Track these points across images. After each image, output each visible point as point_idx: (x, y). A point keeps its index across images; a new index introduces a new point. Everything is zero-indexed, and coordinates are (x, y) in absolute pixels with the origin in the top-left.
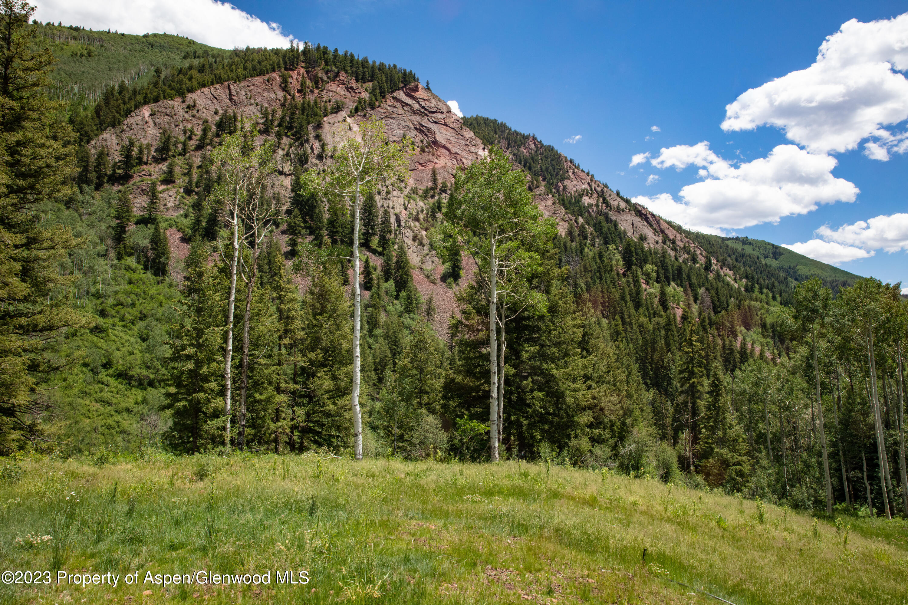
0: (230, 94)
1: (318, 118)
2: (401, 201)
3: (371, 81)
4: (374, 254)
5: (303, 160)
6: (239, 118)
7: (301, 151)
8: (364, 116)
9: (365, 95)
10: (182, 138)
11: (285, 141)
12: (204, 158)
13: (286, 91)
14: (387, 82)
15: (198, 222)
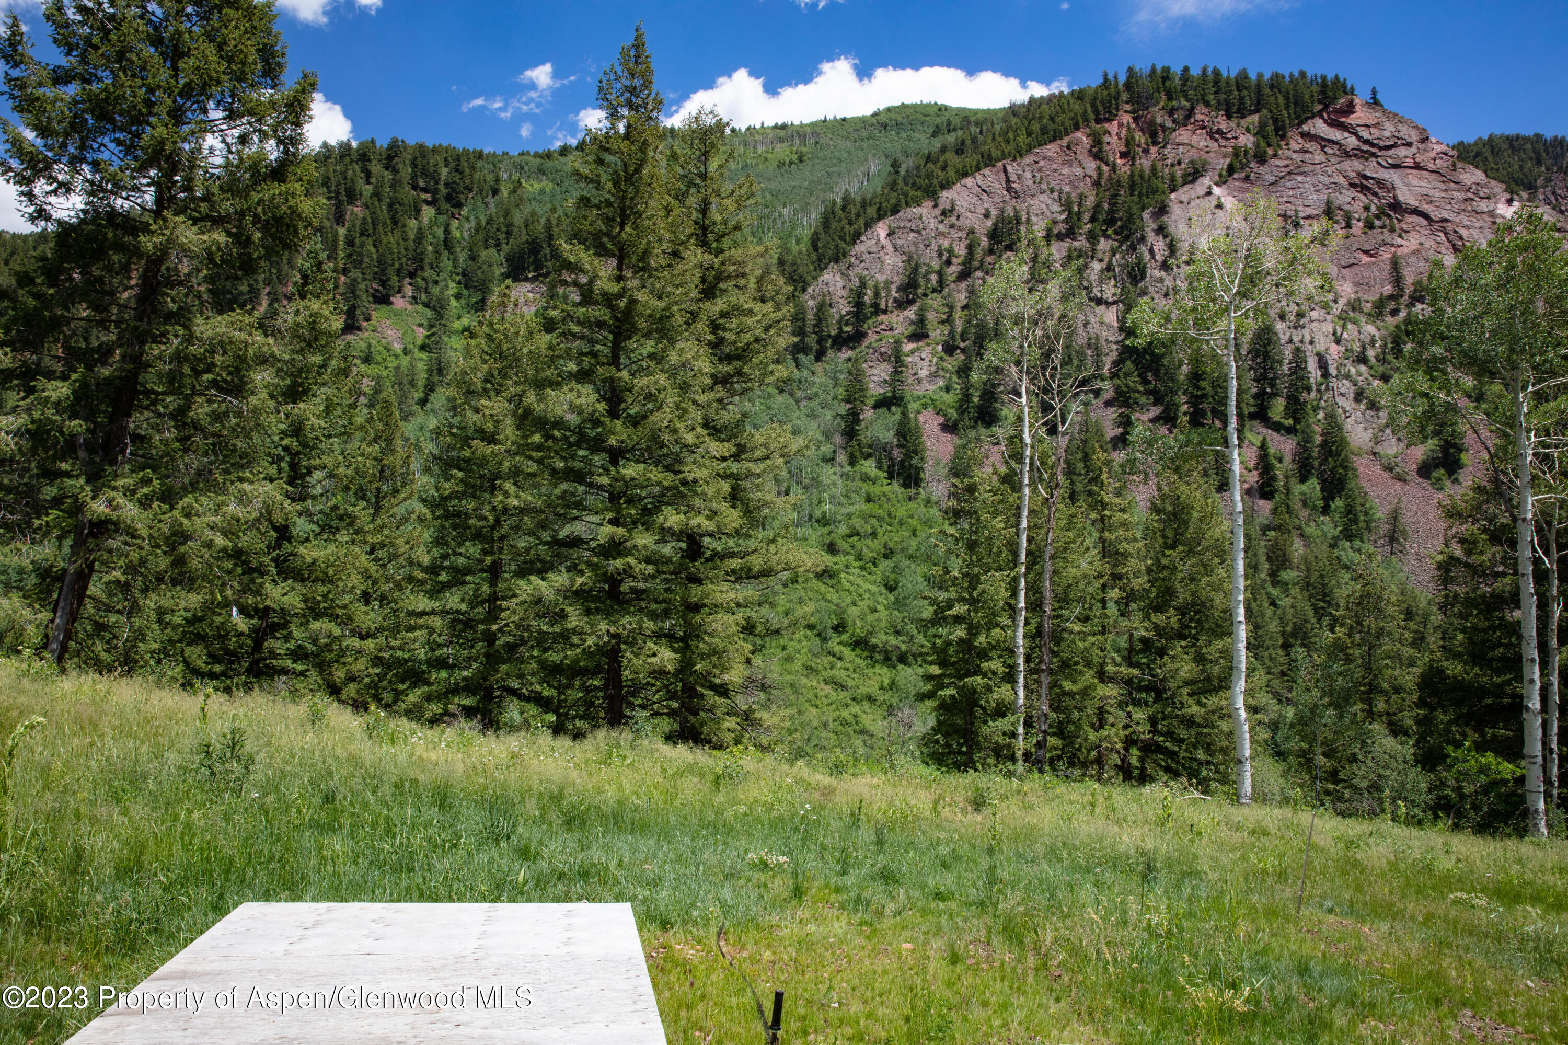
0: (1008, 181)
1: (1159, 197)
2: (1328, 328)
3: (1257, 111)
4: (1278, 431)
5: (1137, 274)
6: (1024, 218)
7: (1132, 259)
8: (1247, 178)
9: (1247, 141)
10: (936, 264)
11: (1104, 245)
12: (972, 292)
13: (1101, 159)
14: (1287, 107)
15: (966, 397)
